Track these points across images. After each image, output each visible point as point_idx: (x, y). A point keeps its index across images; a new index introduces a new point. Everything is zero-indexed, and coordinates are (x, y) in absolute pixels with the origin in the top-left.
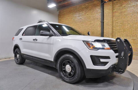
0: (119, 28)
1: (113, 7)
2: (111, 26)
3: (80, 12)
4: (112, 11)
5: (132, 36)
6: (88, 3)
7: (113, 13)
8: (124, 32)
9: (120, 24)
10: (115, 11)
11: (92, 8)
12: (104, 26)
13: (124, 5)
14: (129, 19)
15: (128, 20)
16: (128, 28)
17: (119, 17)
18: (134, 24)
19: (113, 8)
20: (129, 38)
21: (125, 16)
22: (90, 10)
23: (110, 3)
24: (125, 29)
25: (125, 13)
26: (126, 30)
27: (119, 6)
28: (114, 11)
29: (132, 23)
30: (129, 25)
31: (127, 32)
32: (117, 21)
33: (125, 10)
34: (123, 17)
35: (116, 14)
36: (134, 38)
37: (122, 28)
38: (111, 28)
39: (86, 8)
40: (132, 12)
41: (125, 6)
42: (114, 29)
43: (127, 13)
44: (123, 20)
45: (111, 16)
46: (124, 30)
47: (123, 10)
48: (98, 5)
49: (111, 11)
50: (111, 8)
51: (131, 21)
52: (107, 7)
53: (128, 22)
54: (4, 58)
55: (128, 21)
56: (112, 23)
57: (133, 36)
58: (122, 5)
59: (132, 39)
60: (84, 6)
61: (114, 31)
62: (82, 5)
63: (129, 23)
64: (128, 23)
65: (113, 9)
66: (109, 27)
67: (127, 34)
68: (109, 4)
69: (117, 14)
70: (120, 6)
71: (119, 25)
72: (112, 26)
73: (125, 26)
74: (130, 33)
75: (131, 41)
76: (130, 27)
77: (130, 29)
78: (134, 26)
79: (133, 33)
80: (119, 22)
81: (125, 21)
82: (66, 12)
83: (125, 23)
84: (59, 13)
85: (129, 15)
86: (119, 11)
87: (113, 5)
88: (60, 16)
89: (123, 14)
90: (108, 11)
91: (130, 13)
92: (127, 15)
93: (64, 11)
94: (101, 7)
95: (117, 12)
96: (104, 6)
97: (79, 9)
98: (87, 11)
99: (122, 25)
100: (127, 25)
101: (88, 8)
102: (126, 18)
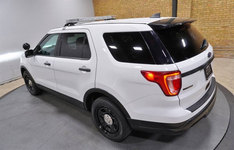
0: (202, 8)
2: (190, 5)
5: (222, 21)
8: (211, 15)
12: (178, 4)
16: (217, 7)
20: (218, 24)
24: (213, 10)
26: (214, 11)
36: (225, 25)
37: (207, 7)
38: (190, 7)
42: (194, 9)
46: (210, 11)
57: (224, 20)
59: (223, 25)
61: (194, 13)
66: (187, 5)
67: (215, 18)
71: (204, 3)
72: (192, 4)
73: (214, 4)
74: (220, 16)
75: (221, 29)
76: (221, 6)
77: (221, 9)
78: (228, 4)
79: (226, 15)
99: (208, 1)
100: (217, 2)
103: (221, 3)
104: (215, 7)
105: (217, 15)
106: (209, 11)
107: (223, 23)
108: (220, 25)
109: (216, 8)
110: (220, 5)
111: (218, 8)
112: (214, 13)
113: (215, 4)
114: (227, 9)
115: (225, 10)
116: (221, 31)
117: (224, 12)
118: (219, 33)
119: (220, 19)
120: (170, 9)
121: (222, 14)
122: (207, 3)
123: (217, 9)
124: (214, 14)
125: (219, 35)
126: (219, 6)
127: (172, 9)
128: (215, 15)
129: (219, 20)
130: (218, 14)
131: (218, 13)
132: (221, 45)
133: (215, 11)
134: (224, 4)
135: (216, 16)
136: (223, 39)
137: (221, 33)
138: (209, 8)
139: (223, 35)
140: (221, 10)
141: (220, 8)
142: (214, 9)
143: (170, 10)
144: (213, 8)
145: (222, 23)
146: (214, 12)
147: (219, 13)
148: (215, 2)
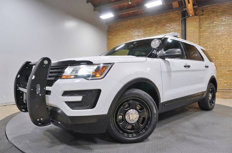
1: (200, 24)
3: (147, 28)
4: (199, 29)
5: (227, 66)
6: (159, 16)
8: (217, 61)
9: (211, 48)
10: (204, 29)
11: (166, 24)
14: (224, 42)
16: (222, 55)
17: (208, 38)
18: (230, 49)
20: (223, 69)
22: (164, 27)
23: (196, 18)
24: (218, 57)
26: (219, 57)
28: (201, 29)
29: (228, 48)
30: (224, 50)
31: (221, 60)
32: (206, 43)
33: (218, 29)
34: (215, 39)
35: (204, 34)
36: (230, 69)
37: (213, 54)
39: (156, 22)
40: (228, 32)
41: (217, 24)
43: (221, 34)
44: (215, 43)
45: (198, 37)
46: (216, 57)
47: (215, 30)
48: (177, 19)
49: (197, 30)
50: (198, 25)
51: (226, 45)
52: (191, 23)
53: (222, 46)
55: (222, 44)
57: (229, 65)
58: (213, 21)
59: (228, 69)
60: (153, 19)
62: (150, 18)
63: (223, 47)
64: (222, 48)
65: (200, 27)
67: (221, 63)
68: (194, 19)
69: (206, 34)
71: (209, 50)
73: (218, 52)
74: (225, 61)
75: (227, 73)
76: (225, 54)
77: (226, 56)
78: (230, 53)
79: (230, 61)
80: (208, 46)
81: (217, 45)
82: (122, 26)
83: (217, 47)
84: (108, 28)
85: (223, 37)
86: (208, 30)
87: (200, 22)
88: (110, 33)
89: (214, 34)
90: (192, 30)
91: (224, 33)
92: (221, 36)
93: (118, 25)
94: (182, 23)
95: (205, 31)
96: (186, 22)
97: (145, 24)
98: (159, 27)
99: (213, 49)
100: (221, 50)
101: (160, 23)
102: (219, 41)
103: (225, 51)
104: (219, 54)
105: (222, 61)
106: (215, 58)
107: (229, 67)
108: (226, 69)
109: (220, 55)
110: (224, 53)
111: (222, 56)
112: (219, 59)
113: (219, 52)
114: (230, 56)
115: (229, 57)
116: (228, 74)
117: (228, 59)
118: (226, 76)
119: (225, 64)
121: (226, 60)
122: (213, 51)
123: (221, 56)
124: (219, 60)
125: (227, 78)
126: (223, 54)
128: (220, 61)
131: (223, 59)
132: (229, 87)
133: (220, 57)
134: (227, 52)
135: (221, 61)
136: (230, 81)
137: (228, 76)
138: (214, 55)
139: (230, 78)
140: (225, 57)
141: (224, 55)
142: (219, 56)
144: (218, 55)
145: (227, 68)
148: (219, 50)
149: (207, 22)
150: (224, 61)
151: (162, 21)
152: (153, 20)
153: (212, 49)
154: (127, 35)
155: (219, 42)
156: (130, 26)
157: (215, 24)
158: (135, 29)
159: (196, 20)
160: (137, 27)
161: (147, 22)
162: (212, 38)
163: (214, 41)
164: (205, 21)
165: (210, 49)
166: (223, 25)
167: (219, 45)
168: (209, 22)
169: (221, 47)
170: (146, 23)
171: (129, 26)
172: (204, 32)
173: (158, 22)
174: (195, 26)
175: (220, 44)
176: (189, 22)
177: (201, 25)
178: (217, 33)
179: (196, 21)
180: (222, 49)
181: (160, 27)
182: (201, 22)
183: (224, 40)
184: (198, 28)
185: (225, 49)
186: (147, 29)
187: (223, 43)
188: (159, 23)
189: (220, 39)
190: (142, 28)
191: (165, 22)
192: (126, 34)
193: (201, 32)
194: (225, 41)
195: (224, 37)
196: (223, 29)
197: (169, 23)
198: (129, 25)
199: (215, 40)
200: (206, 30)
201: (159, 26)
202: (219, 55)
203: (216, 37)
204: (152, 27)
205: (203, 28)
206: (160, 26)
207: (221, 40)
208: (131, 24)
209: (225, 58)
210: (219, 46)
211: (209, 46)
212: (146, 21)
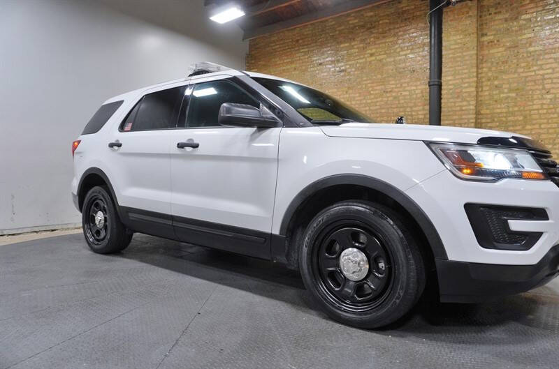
0: (504, 110)
1: (482, 25)
2: (474, 102)
3: (341, 43)
4: (478, 38)
6: (372, 9)
7: (480, 46)
8: (528, 127)
9: (511, 90)
10: (492, 37)
11: (390, 30)
12: (442, 101)
13: (528, 16)
14: (550, 71)
15: (543, 75)
16: (542, 109)
17: (503, 63)
19: (482, 30)
21: (530, 59)
22: (384, 37)
23: (470, 8)
24: (530, 115)
25: (532, 49)
26: (534, 117)
27: (506, 20)
28: (485, 39)
30: (549, 96)
31: (540, 124)
32: (496, 78)
33: (532, 35)
34: (523, 65)
35: (491, 52)
37: (516, 109)
38: (472, 107)
39: (363, 26)
41: (530, 20)
42: (482, 112)
43: (540, 48)
44: (524, 75)
45: (475, 61)
46: (525, 117)
47: (525, 37)
48: (418, 13)
49: (471, 41)
50: (475, 25)
51: (555, 81)
52: (454, 23)
53: (543, 85)
54: (29, 230)
55: (544, 79)
56: (477, 87)
58: (520, 14)
60: (356, 18)
61: (483, 121)
62: (348, 15)
63: (547, 86)
64: (544, 88)
65: (481, 32)
66: (465, 103)
68: (465, 10)
69: (497, 52)
70: (511, 19)
71: (507, 98)
72: (477, 100)
73: (533, 100)
74: (552, 128)
76: (551, 106)
77: (553, 114)
80: (504, 86)
81: (531, 81)
82: (281, 42)
83: (529, 88)
84: (250, 48)
85: (546, 56)
86: (504, 40)
87: (481, 17)
88: (253, 62)
89: (521, 51)
90: (459, 41)
91: (550, 47)
92: (541, 55)
93: (273, 39)
94: (430, 23)
95: (496, 42)
96: (444, 20)
97: (337, 32)
98: (372, 39)
99: (517, 95)
100: (540, 96)
101: (374, 27)
102: (535, 68)
103: (551, 99)
104: (535, 107)
105: (542, 126)
106: (521, 118)
109: (538, 110)
110: (549, 105)
111: (545, 111)
112: (534, 122)
113: (535, 102)
119: (551, 136)
120: (425, 112)
122: (516, 99)
123: (540, 111)
124: (534, 125)
126: (545, 107)
127: (428, 112)
128: (537, 126)
129: (550, 139)
130: (544, 123)
131: (545, 121)
133: (537, 117)
135: (540, 128)
138: (521, 111)
140: (552, 116)
141: (550, 111)
142: (533, 112)
143: (425, 115)
144: (530, 110)
146: (536, 120)
147: (548, 123)
148: (535, 97)
149: (500, 16)
150: (549, 126)
151: (381, 22)
152: (356, 21)
153: (514, 95)
154: (293, 66)
155: (535, 71)
156: (301, 41)
157: (524, 20)
158: (313, 47)
159: (470, 14)
160: (316, 42)
161: (343, 27)
162: (515, 61)
163: (522, 70)
164: (495, 13)
165: (509, 92)
166: (548, 22)
167: (535, 81)
168: (507, 16)
169: (541, 87)
170: (338, 29)
171: (298, 41)
172: (492, 46)
173: (369, 26)
174: (465, 31)
175: (539, 77)
176: (451, 20)
177: (485, 26)
178: (530, 45)
179: (470, 16)
180: (544, 91)
181: (374, 37)
182: (484, 18)
183: (548, 66)
184: (475, 35)
185: (552, 91)
186: (342, 46)
187: (547, 74)
188: (370, 28)
189: (539, 63)
190: (329, 45)
191: (387, 23)
192: (292, 63)
193: (483, 45)
194: (553, 69)
195: (550, 58)
196: (547, 32)
197: (398, 26)
198: (299, 38)
199: (523, 67)
200: (498, 41)
201: (372, 36)
202: (534, 110)
203: (529, 57)
204: (354, 39)
205: (488, 34)
206: (375, 35)
207: (541, 65)
208: (303, 35)
209: (552, 118)
210: (536, 84)
211: (507, 86)
212: (340, 26)
